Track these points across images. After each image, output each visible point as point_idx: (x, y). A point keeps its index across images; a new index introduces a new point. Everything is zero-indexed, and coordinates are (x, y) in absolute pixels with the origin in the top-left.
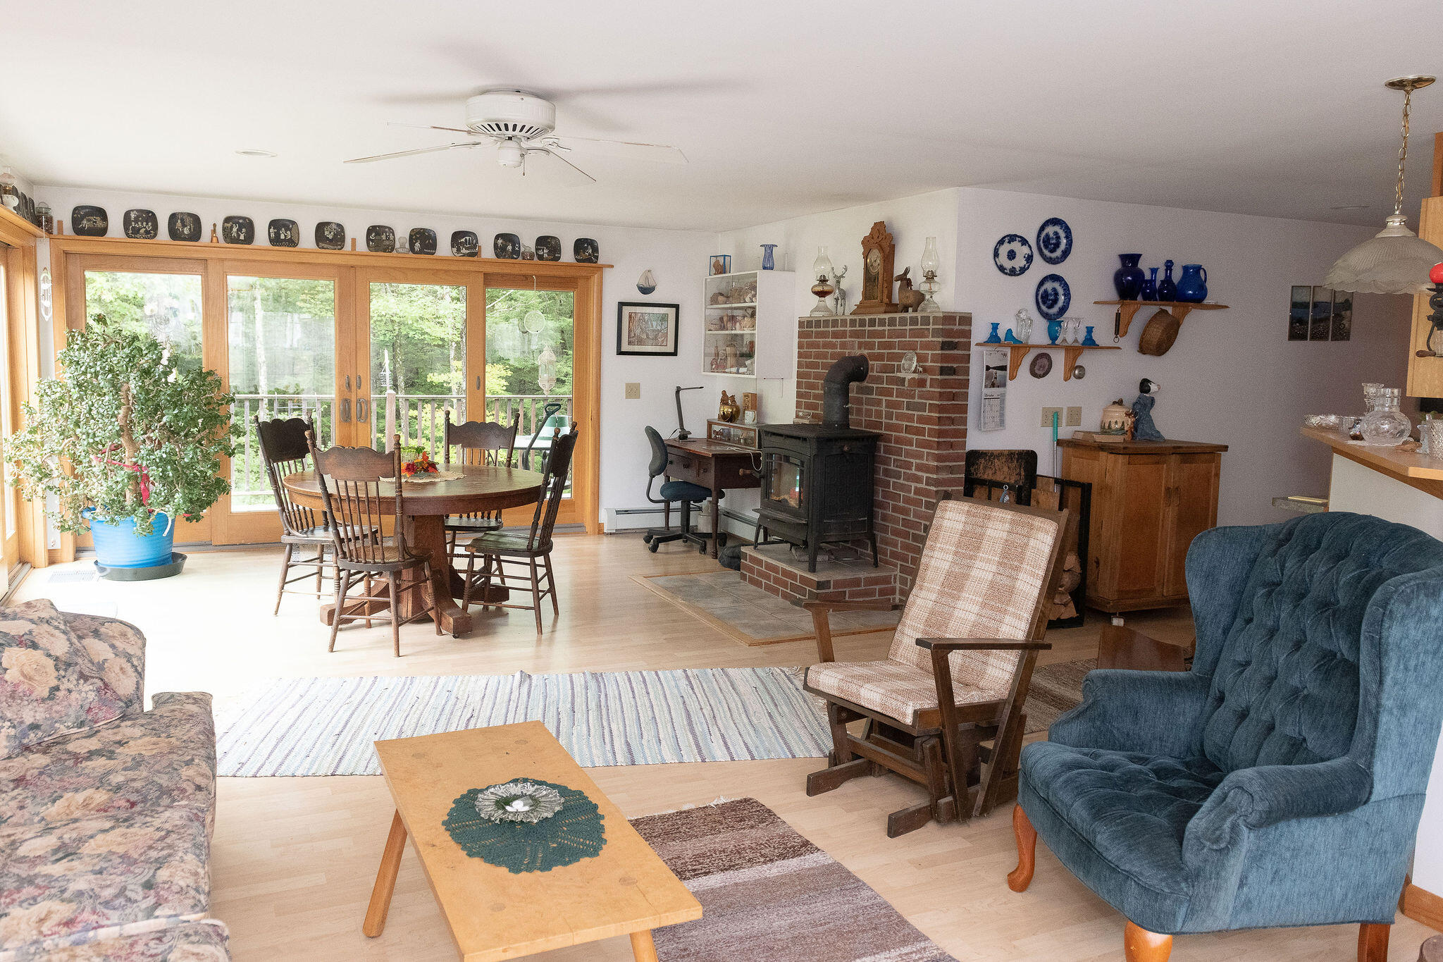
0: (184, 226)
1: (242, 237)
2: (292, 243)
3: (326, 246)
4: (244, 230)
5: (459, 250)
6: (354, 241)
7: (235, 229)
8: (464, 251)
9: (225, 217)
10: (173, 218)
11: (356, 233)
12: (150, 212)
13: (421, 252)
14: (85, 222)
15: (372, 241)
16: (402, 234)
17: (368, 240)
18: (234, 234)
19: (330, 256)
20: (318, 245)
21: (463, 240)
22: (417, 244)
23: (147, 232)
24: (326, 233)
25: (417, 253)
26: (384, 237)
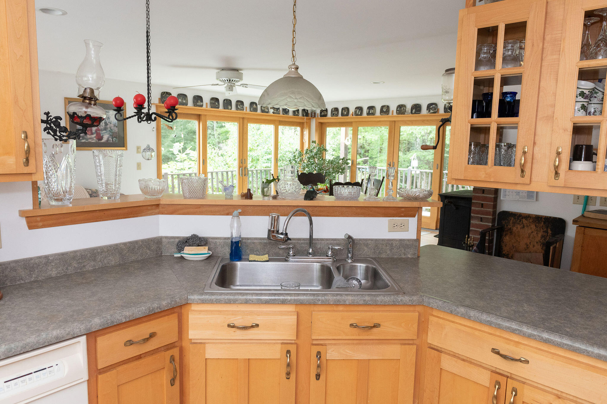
0: (345, 111)
1: (359, 114)
2: (373, 114)
3: (383, 114)
4: (360, 111)
5: (429, 111)
6: (393, 111)
7: (358, 111)
8: (432, 111)
9: (355, 107)
10: (343, 109)
11: (393, 108)
12: (337, 108)
13: (415, 113)
14: (323, 113)
15: (398, 111)
16: (409, 107)
17: (397, 110)
18: (357, 113)
19: (385, 118)
20: (380, 114)
21: (432, 107)
22: (414, 111)
23: (336, 114)
24: (384, 109)
25: (413, 114)
26: (402, 109)
